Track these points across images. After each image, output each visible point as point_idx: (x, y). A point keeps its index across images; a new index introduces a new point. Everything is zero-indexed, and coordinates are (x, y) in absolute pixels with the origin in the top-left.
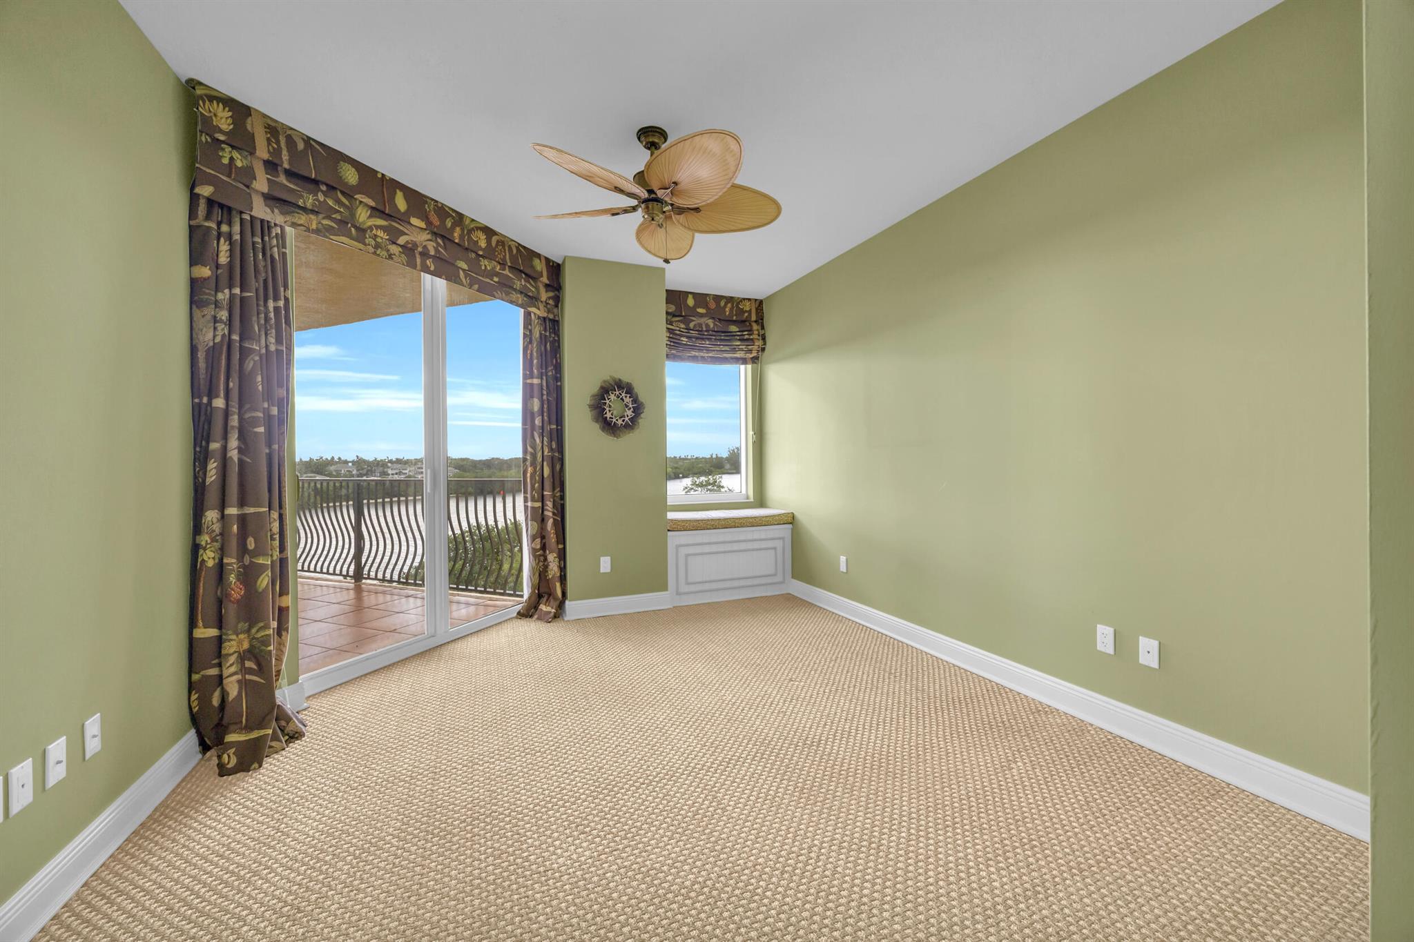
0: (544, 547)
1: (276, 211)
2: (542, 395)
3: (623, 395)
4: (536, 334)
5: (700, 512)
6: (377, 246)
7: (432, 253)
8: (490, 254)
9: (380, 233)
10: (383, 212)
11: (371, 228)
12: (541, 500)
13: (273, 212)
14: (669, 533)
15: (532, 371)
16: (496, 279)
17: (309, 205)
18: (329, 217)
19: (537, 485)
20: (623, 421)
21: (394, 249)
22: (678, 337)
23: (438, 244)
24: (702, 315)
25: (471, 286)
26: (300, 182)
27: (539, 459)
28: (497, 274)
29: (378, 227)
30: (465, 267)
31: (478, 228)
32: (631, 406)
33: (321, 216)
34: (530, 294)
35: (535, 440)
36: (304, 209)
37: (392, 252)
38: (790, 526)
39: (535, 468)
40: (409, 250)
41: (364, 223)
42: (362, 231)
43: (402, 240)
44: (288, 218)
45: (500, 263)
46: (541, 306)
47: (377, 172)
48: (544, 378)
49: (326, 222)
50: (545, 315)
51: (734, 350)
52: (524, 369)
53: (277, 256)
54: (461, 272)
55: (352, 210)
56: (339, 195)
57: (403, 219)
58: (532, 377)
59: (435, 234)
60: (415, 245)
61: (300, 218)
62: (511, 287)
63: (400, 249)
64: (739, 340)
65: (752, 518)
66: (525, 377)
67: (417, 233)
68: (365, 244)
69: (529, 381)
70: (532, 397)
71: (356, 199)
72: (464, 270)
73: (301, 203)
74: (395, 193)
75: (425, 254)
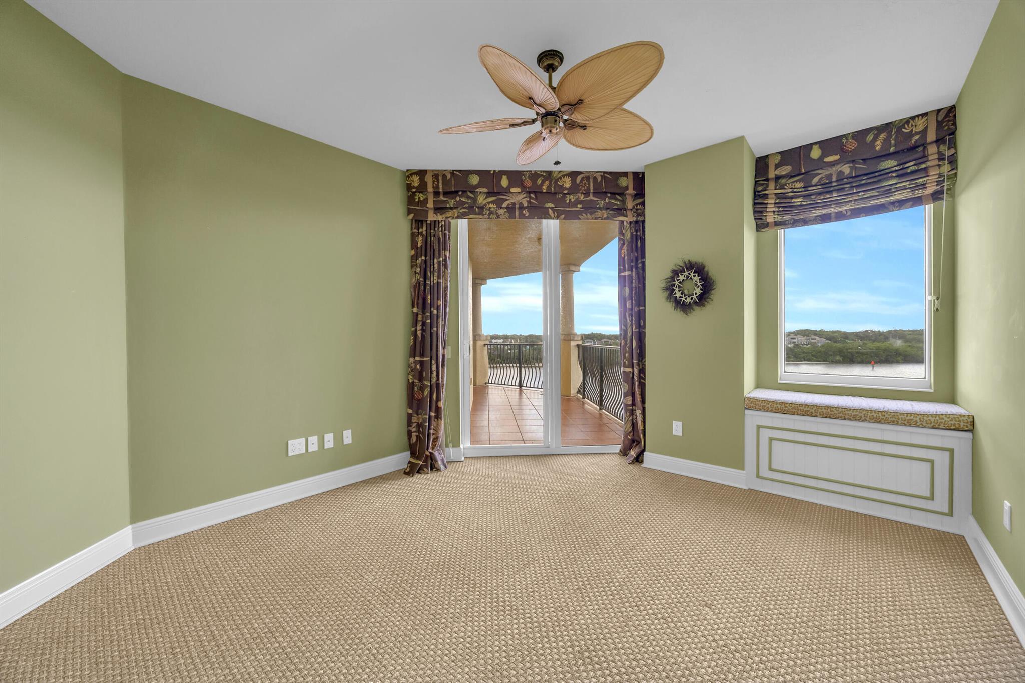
0: (633, 404)
1: (439, 214)
2: (632, 282)
3: (692, 274)
4: (628, 235)
5: (845, 398)
6: (491, 213)
7: (525, 205)
8: (574, 189)
9: (491, 205)
10: (494, 192)
11: (485, 205)
12: (631, 366)
13: (437, 215)
14: (747, 412)
15: (624, 266)
16: (579, 206)
17: (452, 206)
18: (463, 208)
19: (627, 355)
20: (692, 299)
21: (501, 211)
22: (788, 200)
23: (531, 198)
24: (833, 164)
25: (557, 218)
26: (449, 195)
27: (629, 334)
28: (581, 202)
29: (489, 203)
30: (552, 205)
31: (563, 176)
32: (699, 284)
33: (459, 209)
34: (615, 207)
35: (626, 320)
36: (451, 208)
37: (499, 213)
38: (969, 435)
39: (626, 341)
40: (511, 209)
41: (482, 203)
42: (482, 208)
43: (504, 205)
44: (444, 216)
45: (583, 193)
46: (629, 213)
47: (490, 171)
48: (634, 270)
49: (462, 211)
50: (634, 219)
51: (888, 192)
52: (619, 265)
53: (441, 236)
54: (550, 210)
55: (475, 200)
56: (469, 193)
57: (507, 191)
58: (624, 270)
59: (529, 192)
60: (514, 204)
61: (449, 214)
62: (596, 208)
63: (506, 210)
64: (898, 176)
65: (932, 415)
66: (620, 271)
67: (517, 196)
68: (483, 215)
69: (622, 274)
70: (625, 286)
71: (477, 192)
72: (552, 208)
73: (448, 206)
74: (502, 177)
75: (521, 208)
